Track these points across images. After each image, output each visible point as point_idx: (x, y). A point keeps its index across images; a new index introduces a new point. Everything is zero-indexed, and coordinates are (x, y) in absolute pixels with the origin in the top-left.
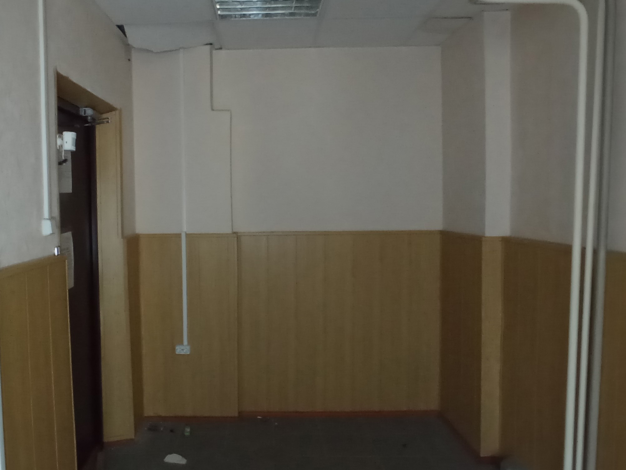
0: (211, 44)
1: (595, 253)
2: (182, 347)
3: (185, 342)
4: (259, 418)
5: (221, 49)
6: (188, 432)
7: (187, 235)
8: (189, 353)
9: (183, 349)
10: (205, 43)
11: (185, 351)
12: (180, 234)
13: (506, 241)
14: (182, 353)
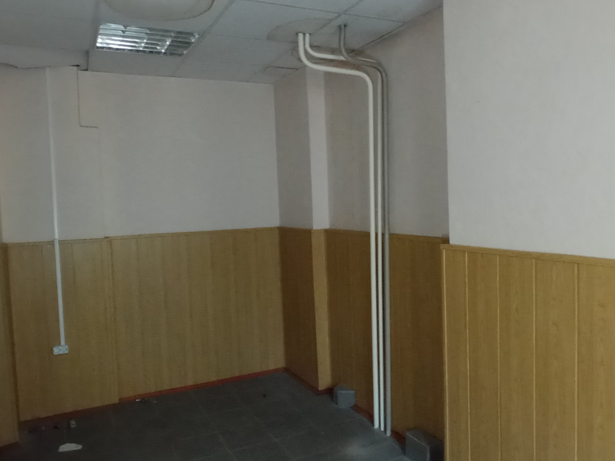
0: (78, 66)
1: (383, 235)
2: (61, 348)
3: (63, 342)
4: (138, 401)
5: (87, 70)
6: (74, 424)
7: (59, 241)
8: (67, 352)
9: (62, 349)
10: (72, 65)
11: (62, 350)
12: (53, 241)
13: (328, 232)
14: (61, 353)
